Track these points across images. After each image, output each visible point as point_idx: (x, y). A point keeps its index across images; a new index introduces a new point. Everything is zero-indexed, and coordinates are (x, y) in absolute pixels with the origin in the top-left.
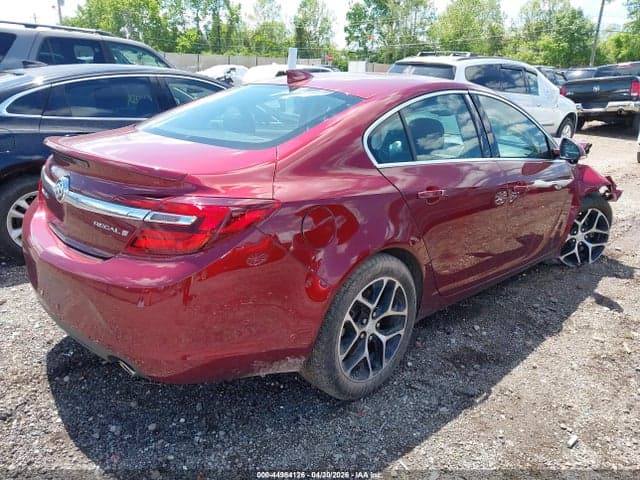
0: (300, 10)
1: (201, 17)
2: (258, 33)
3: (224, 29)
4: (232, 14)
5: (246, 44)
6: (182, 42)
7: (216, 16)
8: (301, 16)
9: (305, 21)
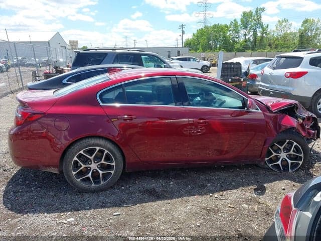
0: (302, 26)
1: (247, 34)
2: (277, 39)
3: (258, 38)
4: (263, 31)
5: (270, 45)
6: (237, 46)
7: (255, 32)
8: (303, 28)
9: (305, 31)
